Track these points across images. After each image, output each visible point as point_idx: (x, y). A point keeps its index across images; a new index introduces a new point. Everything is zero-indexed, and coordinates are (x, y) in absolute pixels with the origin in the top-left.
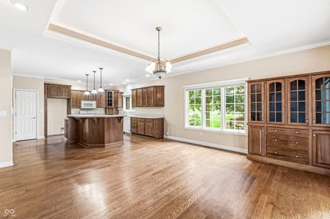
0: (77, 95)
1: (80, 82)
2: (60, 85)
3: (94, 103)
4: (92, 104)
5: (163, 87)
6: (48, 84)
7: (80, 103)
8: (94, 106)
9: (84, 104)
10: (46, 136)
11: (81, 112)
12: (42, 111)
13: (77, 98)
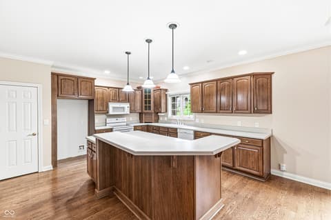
0: (103, 94)
1: (107, 72)
2: (78, 78)
3: (126, 106)
4: (124, 108)
5: (270, 74)
6: (58, 75)
7: (107, 107)
8: (127, 111)
9: (114, 108)
10: (55, 163)
11: (109, 120)
12: (49, 122)
13: (103, 98)
